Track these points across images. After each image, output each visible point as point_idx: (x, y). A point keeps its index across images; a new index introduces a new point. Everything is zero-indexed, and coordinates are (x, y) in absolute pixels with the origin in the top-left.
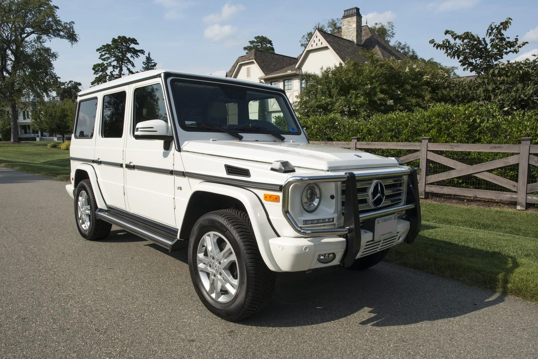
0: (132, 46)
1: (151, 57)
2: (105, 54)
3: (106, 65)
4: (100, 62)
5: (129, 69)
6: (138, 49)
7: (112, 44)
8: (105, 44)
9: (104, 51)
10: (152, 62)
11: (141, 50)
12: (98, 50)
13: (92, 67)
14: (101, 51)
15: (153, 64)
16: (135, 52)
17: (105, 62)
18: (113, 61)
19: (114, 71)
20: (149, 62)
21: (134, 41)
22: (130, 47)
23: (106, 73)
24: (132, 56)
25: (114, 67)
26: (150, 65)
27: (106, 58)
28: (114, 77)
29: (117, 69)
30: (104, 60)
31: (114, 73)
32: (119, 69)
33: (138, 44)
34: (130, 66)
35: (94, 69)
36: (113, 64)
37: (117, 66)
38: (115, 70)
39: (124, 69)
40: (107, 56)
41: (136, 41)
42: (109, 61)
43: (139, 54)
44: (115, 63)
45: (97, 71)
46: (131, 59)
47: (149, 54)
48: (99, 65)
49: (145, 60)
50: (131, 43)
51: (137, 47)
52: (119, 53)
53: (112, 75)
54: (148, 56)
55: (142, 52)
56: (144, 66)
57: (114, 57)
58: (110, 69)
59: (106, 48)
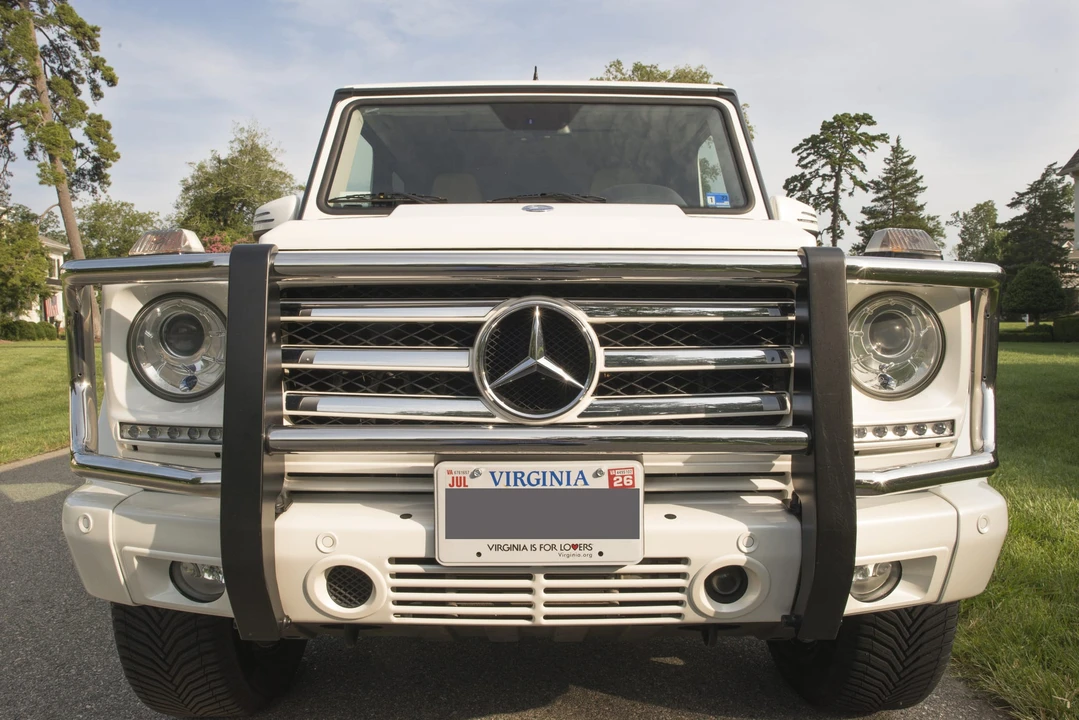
0: (864, 129)
1: (902, 144)
2: (809, 154)
3: (808, 176)
4: (799, 171)
5: (853, 178)
6: (875, 134)
7: (822, 134)
8: (808, 136)
9: (806, 150)
10: (905, 155)
11: (883, 135)
12: (794, 150)
13: (784, 183)
14: (800, 151)
15: (905, 160)
16: (869, 141)
17: (807, 171)
18: (823, 166)
19: (823, 185)
20: (897, 158)
21: (866, 119)
22: (858, 132)
23: (810, 192)
24: (861, 151)
25: (824, 177)
26: (900, 162)
27: (809, 163)
28: (823, 198)
29: (830, 180)
30: (805, 167)
31: (824, 190)
32: (834, 180)
33: (874, 123)
34: (857, 172)
35: (786, 187)
36: (821, 173)
37: (831, 176)
38: (827, 183)
39: (845, 177)
40: (812, 157)
41: (870, 118)
42: (815, 167)
43: (876, 143)
44: (827, 170)
45: (792, 191)
46: (860, 157)
47: (898, 141)
48: (795, 179)
49: (888, 154)
50: (860, 124)
51: (872, 131)
52: (834, 148)
53: (821, 194)
54: (895, 145)
55: (883, 138)
56: (888, 167)
57: (825, 157)
58: (817, 183)
59: (813, 143)
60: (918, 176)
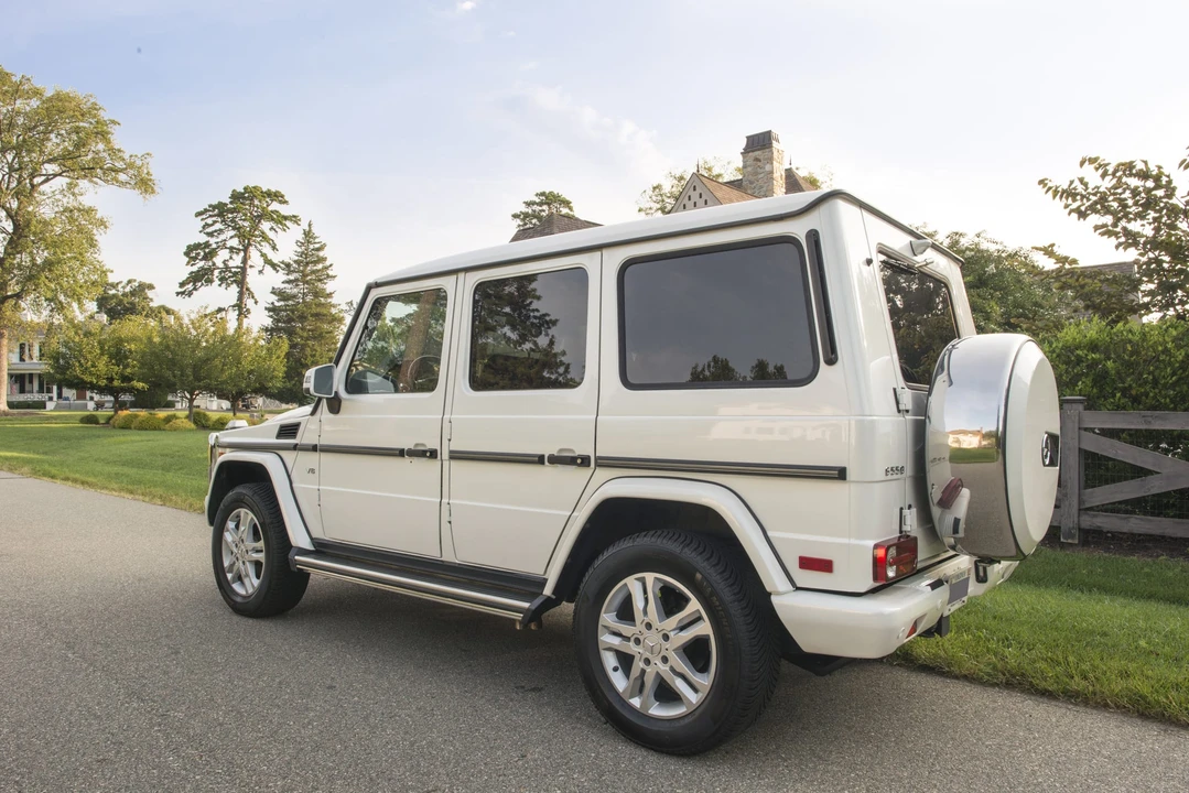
0: (274, 206)
1: (314, 230)
2: (215, 222)
3: (214, 246)
4: (203, 239)
5: (263, 255)
6: (286, 214)
7: (231, 203)
8: (215, 202)
9: (210, 216)
10: (317, 240)
11: (294, 216)
12: (198, 214)
13: (185, 249)
14: (204, 216)
15: (317, 246)
16: (281, 220)
17: (212, 241)
18: (231, 237)
19: (231, 258)
20: (309, 242)
21: (276, 196)
22: (270, 208)
23: (214, 264)
24: (272, 229)
25: (232, 249)
26: (311, 247)
27: (216, 231)
28: (230, 272)
29: (237, 253)
30: (210, 234)
31: (231, 264)
32: (242, 254)
33: (286, 202)
34: (267, 249)
35: (187, 254)
36: (229, 244)
37: (239, 250)
38: (234, 256)
39: (253, 252)
40: (218, 226)
41: (282, 196)
42: (222, 237)
43: (288, 223)
44: (235, 243)
45: (195, 259)
46: (271, 235)
47: (310, 225)
48: (197, 246)
49: (301, 237)
50: (272, 201)
51: (284, 210)
52: (244, 220)
53: (227, 268)
54: (307, 229)
55: (295, 219)
56: (299, 250)
57: (234, 229)
58: (223, 255)
59: (220, 210)
60: (328, 263)
